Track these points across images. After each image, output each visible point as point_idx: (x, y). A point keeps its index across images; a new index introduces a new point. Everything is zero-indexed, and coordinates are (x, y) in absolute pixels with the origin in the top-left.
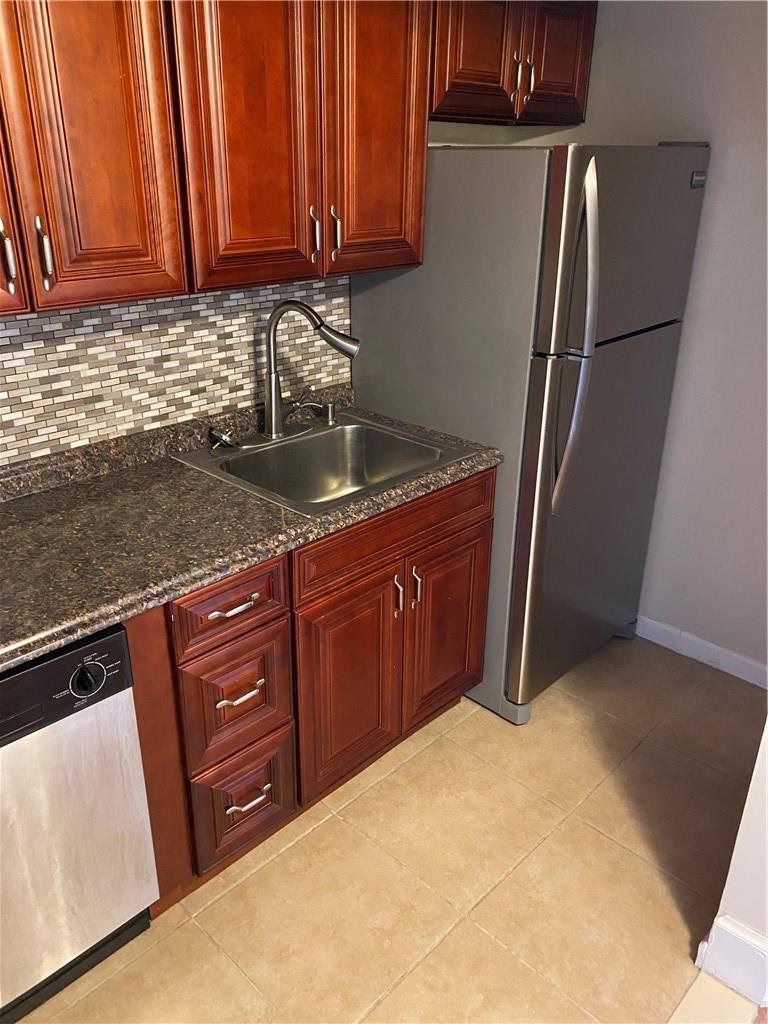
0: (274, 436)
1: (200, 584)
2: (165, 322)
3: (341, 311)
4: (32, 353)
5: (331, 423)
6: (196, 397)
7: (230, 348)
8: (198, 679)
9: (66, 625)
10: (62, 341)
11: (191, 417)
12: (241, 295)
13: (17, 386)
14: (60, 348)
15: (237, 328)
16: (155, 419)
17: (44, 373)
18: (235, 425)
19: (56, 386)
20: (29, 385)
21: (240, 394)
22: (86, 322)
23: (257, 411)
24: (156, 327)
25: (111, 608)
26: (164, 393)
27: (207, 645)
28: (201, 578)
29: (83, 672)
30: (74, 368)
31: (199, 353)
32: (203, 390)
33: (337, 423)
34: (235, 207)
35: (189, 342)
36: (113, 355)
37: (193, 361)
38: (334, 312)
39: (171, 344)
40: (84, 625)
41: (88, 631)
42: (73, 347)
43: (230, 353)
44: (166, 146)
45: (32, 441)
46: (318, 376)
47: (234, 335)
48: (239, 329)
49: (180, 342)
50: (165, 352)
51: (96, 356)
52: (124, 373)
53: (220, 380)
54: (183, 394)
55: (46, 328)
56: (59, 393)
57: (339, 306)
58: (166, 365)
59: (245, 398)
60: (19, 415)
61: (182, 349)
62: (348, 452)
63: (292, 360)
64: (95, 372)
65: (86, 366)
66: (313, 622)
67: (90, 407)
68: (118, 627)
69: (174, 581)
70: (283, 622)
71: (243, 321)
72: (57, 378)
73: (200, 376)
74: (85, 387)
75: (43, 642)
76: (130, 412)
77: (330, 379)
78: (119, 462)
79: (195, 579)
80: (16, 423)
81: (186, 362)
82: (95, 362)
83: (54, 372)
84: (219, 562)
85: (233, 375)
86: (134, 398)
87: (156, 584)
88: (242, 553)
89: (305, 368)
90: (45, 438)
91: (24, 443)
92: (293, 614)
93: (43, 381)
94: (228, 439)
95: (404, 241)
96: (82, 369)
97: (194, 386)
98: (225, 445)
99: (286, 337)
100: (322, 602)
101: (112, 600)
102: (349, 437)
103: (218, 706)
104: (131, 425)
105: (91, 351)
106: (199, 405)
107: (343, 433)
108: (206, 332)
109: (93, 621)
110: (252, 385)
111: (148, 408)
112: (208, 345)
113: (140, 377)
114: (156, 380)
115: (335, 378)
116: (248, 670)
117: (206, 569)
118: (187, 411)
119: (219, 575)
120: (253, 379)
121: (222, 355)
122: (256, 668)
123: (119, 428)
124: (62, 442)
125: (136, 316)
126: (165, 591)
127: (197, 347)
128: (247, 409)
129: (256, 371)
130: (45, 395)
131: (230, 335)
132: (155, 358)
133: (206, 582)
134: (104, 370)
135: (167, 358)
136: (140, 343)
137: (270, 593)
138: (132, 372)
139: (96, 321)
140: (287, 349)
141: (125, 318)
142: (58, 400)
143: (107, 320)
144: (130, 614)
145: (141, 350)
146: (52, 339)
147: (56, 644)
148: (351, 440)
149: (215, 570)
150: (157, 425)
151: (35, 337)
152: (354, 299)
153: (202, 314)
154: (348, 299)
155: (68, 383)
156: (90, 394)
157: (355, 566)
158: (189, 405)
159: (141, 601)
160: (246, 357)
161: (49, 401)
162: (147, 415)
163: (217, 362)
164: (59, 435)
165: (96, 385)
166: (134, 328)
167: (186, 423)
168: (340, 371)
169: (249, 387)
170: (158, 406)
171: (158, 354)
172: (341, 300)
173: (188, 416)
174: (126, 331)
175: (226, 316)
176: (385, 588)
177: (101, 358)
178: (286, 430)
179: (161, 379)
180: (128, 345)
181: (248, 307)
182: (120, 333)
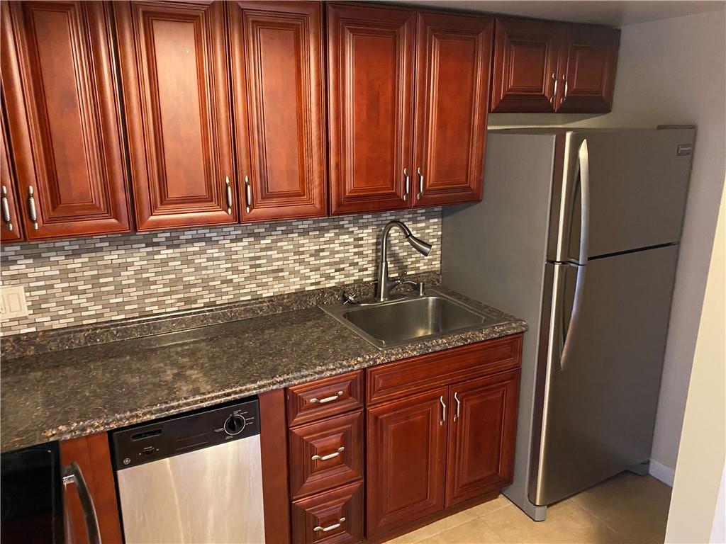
0: (382, 300)
1: (305, 379)
2: (323, 230)
3: (436, 227)
4: (247, 244)
5: (421, 295)
6: (338, 273)
7: (361, 246)
8: (301, 438)
9: (227, 391)
10: (264, 238)
11: (334, 285)
12: (370, 216)
13: (237, 261)
14: (262, 242)
15: (366, 235)
16: (312, 284)
17: (253, 255)
18: (360, 291)
19: (258, 262)
20: (244, 260)
21: (365, 273)
22: (278, 229)
23: (375, 284)
24: (318, 233)
25: (253, 386)
26: (319, 270)
27: (308, 418)
28: (306, 376)
29: (232, 419)
30: (269, 253)
31: (342, 248)
32: (343, 269)
33: (425, 294)
34: (357, 170)
35: (336, 242)
36: (292, 247)
37: (338, 252)
38: (431, 227)
39: (326, 243)
40: (236, 393)
41: (237, 396)
42: (270, 241)
43: (361, 249)
44: (319, 139)
45: (242, 291)
46: (417, 265)
47: (364, 238)
48: (368, 236)
49: (331, 241)
50: (321, 247)
51: (282, 247)
52: (297, 257)
53: (353, 264)
54: (331, 271)
55: (256, 231)
56: (259, 266)
57: (434, 224)
58: (321, 254)
59: (368, 276)
60: (237, 276)
61: (332, 246)
62: (430, 314)
63: (400, 255)
64: (281, 255)
65: (276, 252)
66: (380, 417)
67: (275, 275)
68: (255, 397)
69: (291, 376)
70: (358, 413)
71: (371, 231)
72: (259, 258)
73: (342, 261)
74: (274, 264)
75: (212, 398)
76: (298, 279)
77: (426, 267)
78: (288, 307)
79: (303, 376)
80: (234, 281)
81: (333, 253)
82: (281, 250)
83: (258, 254)
84: (319, 368)
85: (362, 262)
86: (301, 272)
87: (280, 376)
88: (334, 365)
89: (409, 260)
90: (249, 290)
91: (237, 292)
92: (365, 410)
93: (251, 259)
94: (352, 299)
95: (469, 187)
96: (274, 253)
97: (337, 267)
98: (350, 302)
99: (397, 241)
100: (386, 405)
101: (254, 382)
102: (430, 304)
103: (313, 458)
104: (298, 287)
105: (279, 244)
106: (339, 278)
107: (427, 302)
108: (347, 236)
109: (241, 391)
110: (373, 268)
111: (309, 278)
112: (348, 244)
113: (306, 260)
114: (314, 262)
115: (429, 267)
116: (334, 439)
117: (310, 372)
118: (331, 281)
119: (317, 376)
120: (374, 264)
121: (356, 250)
122: (339, 438)
123: (291, 288)
124: (258, 293)
125: (307, 226)
126: (284, 381)
127: (341, 245)
128: (369, 282)
129: (376, 260)
130: (252, 267)
131: (361, 239)
132: (316, 250)
133: (308, 379)
134: (285, 255)
135: (323, 250)
136: (307, 241)
137: (350, 392)
138: (301, 257)
139: (283, 228)
140: (397, 248)
141: (300, 227)
142: (258, 270)
143: (289, 228)
144: (262, 390)
145: (307, 245)
146: (258, 237)
147: (218, 401)
148: (433, 306)
149: (315, 373)
150: (313, 288)
151: (249, 235)
152: (445, 219)
153: (345, 226)
154: (440, 220)
155: (265, 261)
156: (276, 268)
157: (411, 385)
158: (333, 278)
159: (269, 384)
160: (371, 252)
161: (254, 270)
162: (308, 281)
163: (353, 254)
164: (256, 289)
165: (281, 263)
166: (305, 233)
167: (330, 288)
168: (433, 263)
169: (371, 269)
170: (315, 277)
171: (317, 247)
172: (436, 220)
173: (332, 284)
174: (300, 234)
175: (360, 228)
176: (433, 404)
177: (284, 248)
178: (390, 297)
179: (318, 262)
180: (300, 242)
181: (374, 223)
182: (297, 235)
